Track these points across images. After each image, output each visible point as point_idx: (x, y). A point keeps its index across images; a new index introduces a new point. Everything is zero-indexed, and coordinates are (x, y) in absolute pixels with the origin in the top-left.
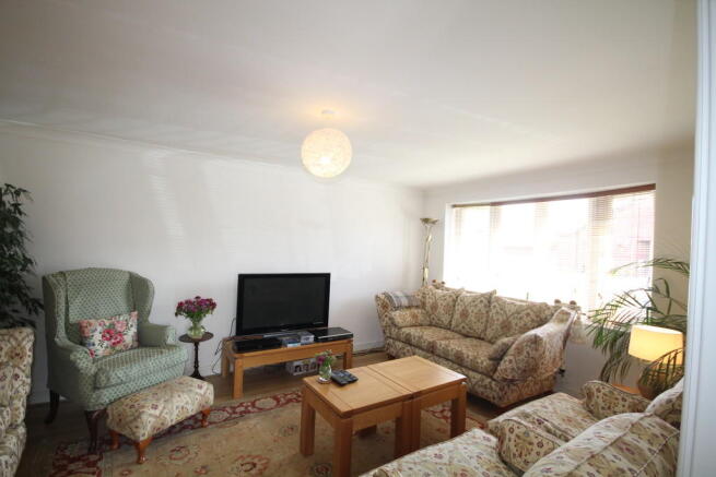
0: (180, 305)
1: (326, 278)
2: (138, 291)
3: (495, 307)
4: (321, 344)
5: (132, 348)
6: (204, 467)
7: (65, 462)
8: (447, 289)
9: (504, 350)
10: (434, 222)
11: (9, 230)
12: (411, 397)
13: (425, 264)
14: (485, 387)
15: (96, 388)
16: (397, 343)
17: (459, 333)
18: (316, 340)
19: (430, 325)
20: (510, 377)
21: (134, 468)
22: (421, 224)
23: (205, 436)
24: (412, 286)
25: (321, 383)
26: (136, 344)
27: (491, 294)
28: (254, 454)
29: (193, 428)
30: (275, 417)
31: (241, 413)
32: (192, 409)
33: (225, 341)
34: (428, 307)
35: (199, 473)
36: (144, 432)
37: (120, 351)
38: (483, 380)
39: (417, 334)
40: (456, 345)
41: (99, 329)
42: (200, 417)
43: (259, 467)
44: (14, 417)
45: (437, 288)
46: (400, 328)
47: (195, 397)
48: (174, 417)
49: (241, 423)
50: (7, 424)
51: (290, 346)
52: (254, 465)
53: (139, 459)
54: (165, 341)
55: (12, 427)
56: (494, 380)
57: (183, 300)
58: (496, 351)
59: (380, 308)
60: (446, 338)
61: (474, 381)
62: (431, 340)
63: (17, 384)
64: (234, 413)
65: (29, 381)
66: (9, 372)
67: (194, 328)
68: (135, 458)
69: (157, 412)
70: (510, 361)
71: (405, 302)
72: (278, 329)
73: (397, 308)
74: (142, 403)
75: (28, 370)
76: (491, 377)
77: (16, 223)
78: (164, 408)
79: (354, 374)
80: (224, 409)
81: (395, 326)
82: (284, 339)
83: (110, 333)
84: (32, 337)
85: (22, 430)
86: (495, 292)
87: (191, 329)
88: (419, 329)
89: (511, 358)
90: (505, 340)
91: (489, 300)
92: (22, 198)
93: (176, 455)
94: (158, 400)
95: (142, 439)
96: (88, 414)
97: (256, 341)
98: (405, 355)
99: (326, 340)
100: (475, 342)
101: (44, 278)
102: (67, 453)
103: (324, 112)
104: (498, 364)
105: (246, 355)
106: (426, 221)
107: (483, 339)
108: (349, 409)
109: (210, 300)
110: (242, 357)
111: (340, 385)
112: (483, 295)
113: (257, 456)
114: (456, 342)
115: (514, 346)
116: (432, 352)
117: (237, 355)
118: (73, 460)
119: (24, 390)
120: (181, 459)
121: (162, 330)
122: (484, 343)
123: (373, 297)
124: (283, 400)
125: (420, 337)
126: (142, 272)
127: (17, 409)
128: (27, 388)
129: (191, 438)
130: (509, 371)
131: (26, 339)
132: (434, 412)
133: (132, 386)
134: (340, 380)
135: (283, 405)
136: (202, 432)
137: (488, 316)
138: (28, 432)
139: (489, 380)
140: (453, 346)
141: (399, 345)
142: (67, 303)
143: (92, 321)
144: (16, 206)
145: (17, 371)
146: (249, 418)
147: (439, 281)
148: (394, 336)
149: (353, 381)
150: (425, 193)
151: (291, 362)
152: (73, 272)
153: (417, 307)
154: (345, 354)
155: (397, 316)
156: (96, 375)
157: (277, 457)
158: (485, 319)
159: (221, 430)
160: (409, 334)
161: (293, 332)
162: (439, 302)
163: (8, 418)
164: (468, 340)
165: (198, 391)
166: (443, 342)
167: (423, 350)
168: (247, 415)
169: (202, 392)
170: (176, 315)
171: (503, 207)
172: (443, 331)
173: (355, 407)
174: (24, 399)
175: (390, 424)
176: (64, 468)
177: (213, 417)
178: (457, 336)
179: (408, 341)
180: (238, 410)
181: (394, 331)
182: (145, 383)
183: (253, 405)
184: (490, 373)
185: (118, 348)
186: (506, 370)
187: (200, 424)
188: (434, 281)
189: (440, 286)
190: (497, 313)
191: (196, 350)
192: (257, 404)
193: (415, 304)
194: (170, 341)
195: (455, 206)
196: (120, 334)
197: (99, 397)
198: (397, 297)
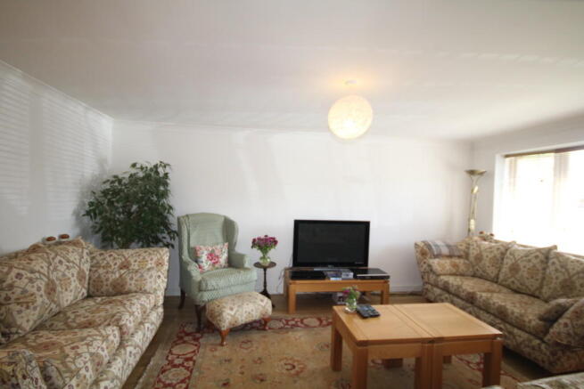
0: (254, 240)
1: (366, 225)
2: (229, 229)
3: (554, 263)
4: (359, 281)
5: (224, 267)
6: (260, 359)
7: (183, 335)
8: (496, 242)
9: (560, 312)
10: (482, 174)
11: (162, 188)
12: (432, 341)
13: (471, 214)
14: (533, 348)
15: (200, 290)
16: (435, 289)
17: (508, 287)
18: (355, 277)
19: (474, 276)
20: (565, 343)
21: (219, 348)
22: (466, 176)
23: (265, 337)
24: (456, 237)
25: (347, 312)
26: (227, 265)
27: (550, 250)
28: (296, 358)
29: (258, 329)
30: (316, 334)
31: (293, 325)
32: (256, 315)
33: (286, 269)
34: (472, 257)
35: (255, 362)
36: (225, 325)
37: (217, 268)
38: (530, 341)
39: (455, 283)
40: (500, 299)
41: (206, 252)
42: (263, 323)
43: (297, 369)
44: (156, 301)
45: (485, 240)
46: (439, 275)
47: (259, 307)
48: (243, 318)
49: (290, 333)
50: (152, 305)
51: (333, 279)
52: (294, 367)
53: (222, 342)
54: (243, 265)
55: (155, 306)
56: (544, 342)
57: (256, 237)
58: (549, 312)
59: (420, 256)
60: (488, 291)
61: (520, 340)
62: (471, 291)
63: (159, 281)
64: (287, 324)
65: (166, 280)
66: (154, 273)
67: (263, 258)
68: (219, 341)
69: (232, 313)
70: (566, 325)
71: (445, 251)
72: (325, 265)
73: (436, 256)
74: (224, 304)
75: (166, 274)
76: (541, 339)
77: (166, 184)
78: (238, 311)
79: (377, 310)
80: (280, 320)
81: (434, 273)
82: (329, 273)
83: (212, 256)
84: (168, 254)
85: (161, 310)
86: (555, 247)
87: (261, 258)
88: (458, 279)
89: (568, 321)
90: (562, 301)
91: (547, 256)
92: (167, 170)
93: (244, 346)
94: (234, 304)
95: (223, 329)
96: (197, 306)
97: (307, 272)
98: (442, 301)
99: (364, 278)
100: (526, 298)
101: (178, 219)
102: (186, 329)
103: (347, 83)
104: (551, 326)
105: (298, 282)
106: (472, 172)
107: (538, 297)
108: (365, 339)
109: (274, 239)
110: (294, 283)
111: (364, 317)
112: (539, 250)
113: (298, 361)
114: (501, 296)
115: (572, 309)
116: (472, 303)
117: (291, 281)
118: (188, 334)
119: (163, 286)
120: (246, 349)
121: (242, 257)
122: (537, 302)
123: (413, 245)
124: (324, 322)
125: (459, 287)
126: (232, 217)
127: (159, 297)
128: (165, 285)
129: (256, 336)
130: (563, 335)
131: (165, 254)
132: (468, 363)
133: (221, 292)
134: (363, 313)
135: (324, 326)
136: (263, 333)
137: (544, 274)
138: (165, 311)
139: (538, 341)
140: (495, 300)
141: (438, 291)
142: (189, 234)
143: (202, 247)
144: (166, 174)
145: (159, 273)
146: (296, 331)
147: (487, 233)
148: (432, 282)
149: (376, 316)
150: (472, 146)
151: (336, 292)
152: (193, 215)
153: (460, 257)
154: (382, 292)
155: (435, 263)
156: (200, 282)
157: (311, 365)
158: (540, 276)
159: (277, 335)
160: (447, 282)
161: (336, 269)
162: (485, 254)
163: (153, 301)
164: (518, 296)
165: (260, 303)
166: (484, 294)
167: (462, 299)
168: (296, 328)
169: (263, 304)
170: (252, 247)
171: (571, 154)
172: (487, 284)
173: (370, 339)
174: (163, 291)
175: (412, 361)
176: (182, 338)
177: (271, 324)
178: (505, 290)
179: (446, 288)
180: (290, 323)
181: (432, 278)
182: (229, 291)
183: (302, 322)
184: (540, 333)
185: (217, 266)
186: (559, 333)
187: (262, 327)
188: (481, 233)
189: (488, 238)
190: (557, 270)
191: (265, 274)
192: (305, 321)
193: (456, 253)
194: (247, 265)
195: (507, 156)
196: (218, 257)
197: (202, 296)
198: (436, 246)
